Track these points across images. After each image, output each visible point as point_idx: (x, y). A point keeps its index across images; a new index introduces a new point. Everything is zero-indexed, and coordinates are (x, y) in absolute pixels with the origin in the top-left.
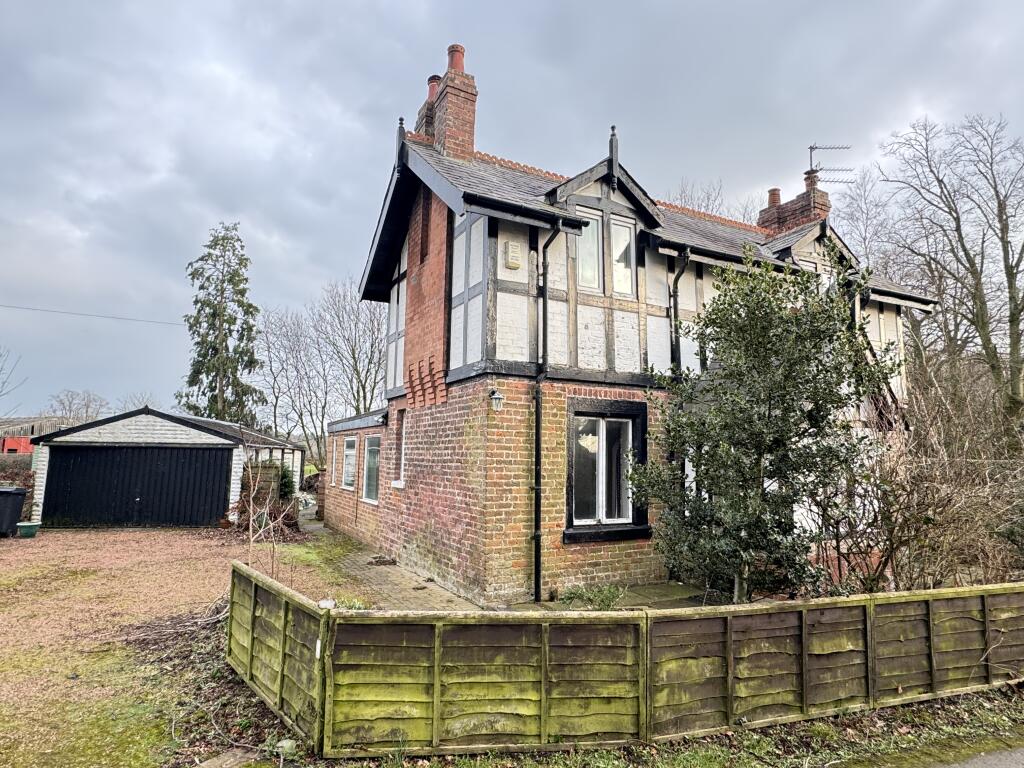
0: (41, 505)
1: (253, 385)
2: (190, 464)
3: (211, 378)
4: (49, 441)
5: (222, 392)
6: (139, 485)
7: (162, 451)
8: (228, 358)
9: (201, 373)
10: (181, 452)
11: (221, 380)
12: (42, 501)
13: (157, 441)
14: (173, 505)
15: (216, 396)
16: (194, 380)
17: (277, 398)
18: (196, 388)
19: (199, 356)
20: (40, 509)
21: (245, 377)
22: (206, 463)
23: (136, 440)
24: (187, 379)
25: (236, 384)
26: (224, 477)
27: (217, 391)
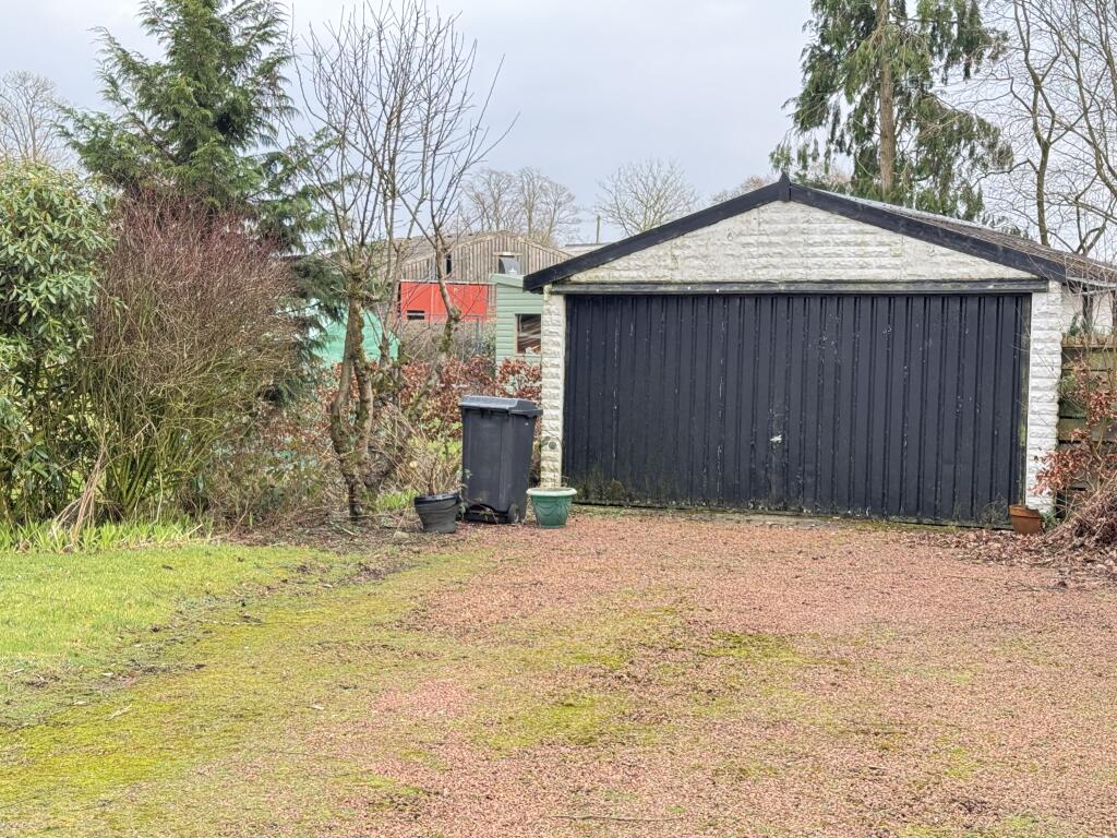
0: (559, 447)
1: (980, 112)
2: (908, 340)
3: (858, 98)
4: (562, 282)
5: (890, 136)
6: (778, 402)
7: (832, 305)
8: (902, 38)
9: (830, 89)
10: (883, 304)
11: (887, 103)
12: (559, 434)
13: (816, 275)
14: (869, 457)
15: (872, 153)
16: (811, 110)
17: (1045, 147)
18: (821, 134)
19: (824, 40)
20: (558, 454)
21: (954, 90)
22: (953, 339)
23: (763, 275)
24: (792, 109)
25: (926, 111)
26: (1006, 379)
27: (876, 138)
